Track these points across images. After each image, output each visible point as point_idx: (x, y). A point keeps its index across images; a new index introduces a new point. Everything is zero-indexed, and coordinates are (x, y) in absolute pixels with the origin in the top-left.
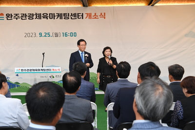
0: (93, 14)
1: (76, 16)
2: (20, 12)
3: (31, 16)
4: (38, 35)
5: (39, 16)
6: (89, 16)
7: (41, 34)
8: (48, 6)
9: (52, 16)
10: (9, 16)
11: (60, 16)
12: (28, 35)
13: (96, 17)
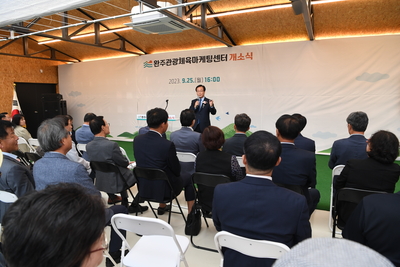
0: (238, 55)
1: (219, 58)
2: (165, 58)
3: (175, 62)
4: (181, 81)
5: (182, 61)
6: (234, 57)
7: (184, 80)
8: (194, 49)
9: (195, 60)
10: (156, 63)
11: (203, 59)
12: (172, 81)
13: (241, 58)
